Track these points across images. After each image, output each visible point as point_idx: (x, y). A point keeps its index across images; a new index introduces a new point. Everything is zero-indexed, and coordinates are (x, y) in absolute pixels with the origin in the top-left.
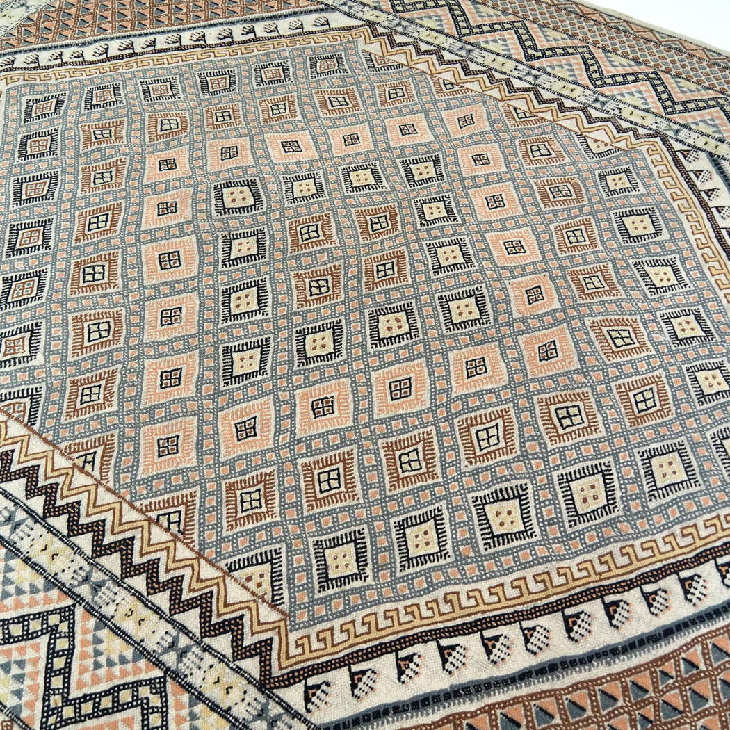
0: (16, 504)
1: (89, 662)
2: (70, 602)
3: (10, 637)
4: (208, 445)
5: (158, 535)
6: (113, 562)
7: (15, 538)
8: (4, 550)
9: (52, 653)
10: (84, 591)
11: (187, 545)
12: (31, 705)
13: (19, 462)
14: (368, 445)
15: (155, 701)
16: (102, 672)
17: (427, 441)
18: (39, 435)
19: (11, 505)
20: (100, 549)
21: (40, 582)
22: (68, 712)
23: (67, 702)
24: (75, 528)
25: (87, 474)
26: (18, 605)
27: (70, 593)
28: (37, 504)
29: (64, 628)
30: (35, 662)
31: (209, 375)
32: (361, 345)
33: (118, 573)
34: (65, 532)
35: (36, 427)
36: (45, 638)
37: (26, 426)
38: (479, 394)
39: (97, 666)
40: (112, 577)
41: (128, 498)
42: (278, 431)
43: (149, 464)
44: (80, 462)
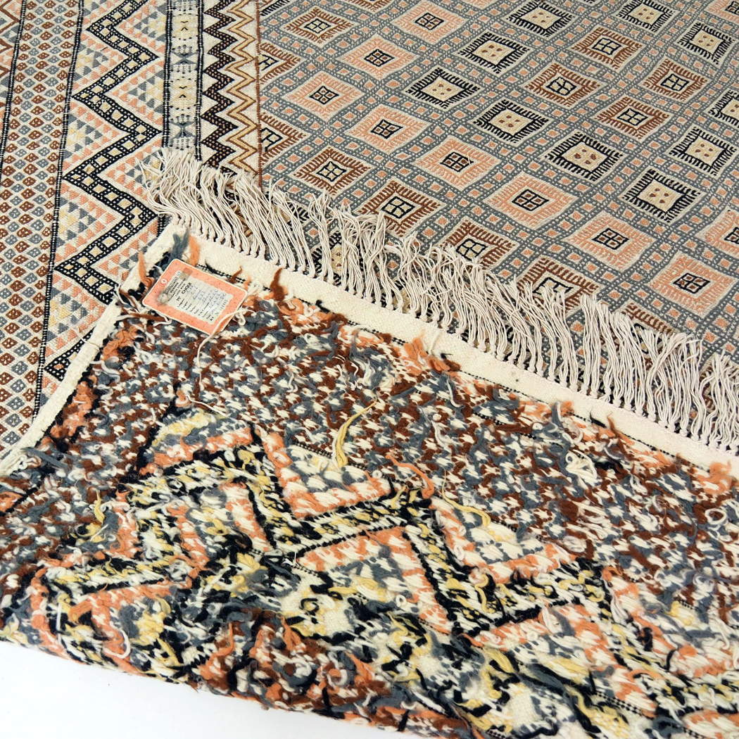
0: (199, 50)
1: (129, 168)
2: (160, 128)
3: (110, 116)
4: (349, 117)
5: (252, 139)
6: (208, 129)
7: (175, 68)
8: (162, 69)
9: (118, 145)
10: (175, 129)
11: (261, 159)
12: (76, 159)
13: (229, 30)
14: (454, 213)
15: (135, 222)
16: (129, 179)
17: (500, 248)
18: (259, 23)
19: (195, 48)
20: (211, 116)
21: (158, 103)
22: (88, 181)
23: (94, 175)
24: (213, 92)
25: (258, 69)
26: (134, 103)
27: (166, 124)
28: (210, 60)
29: (140, 138)
30: (106, 140)
31: (405, 76)
32: (539, 148)
33: (203, 137)
34: (205, 89)
35: (262, 18)
36: (125, 134)
37: (258, 12)
38: (587, 257)
39: (131, 173)
40: (198, 136)
41: (262, 103)
42: (405, 149)
43: (300, 97)
44: (261, 59)
